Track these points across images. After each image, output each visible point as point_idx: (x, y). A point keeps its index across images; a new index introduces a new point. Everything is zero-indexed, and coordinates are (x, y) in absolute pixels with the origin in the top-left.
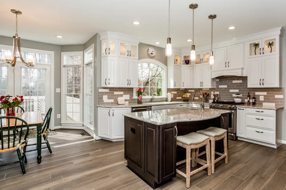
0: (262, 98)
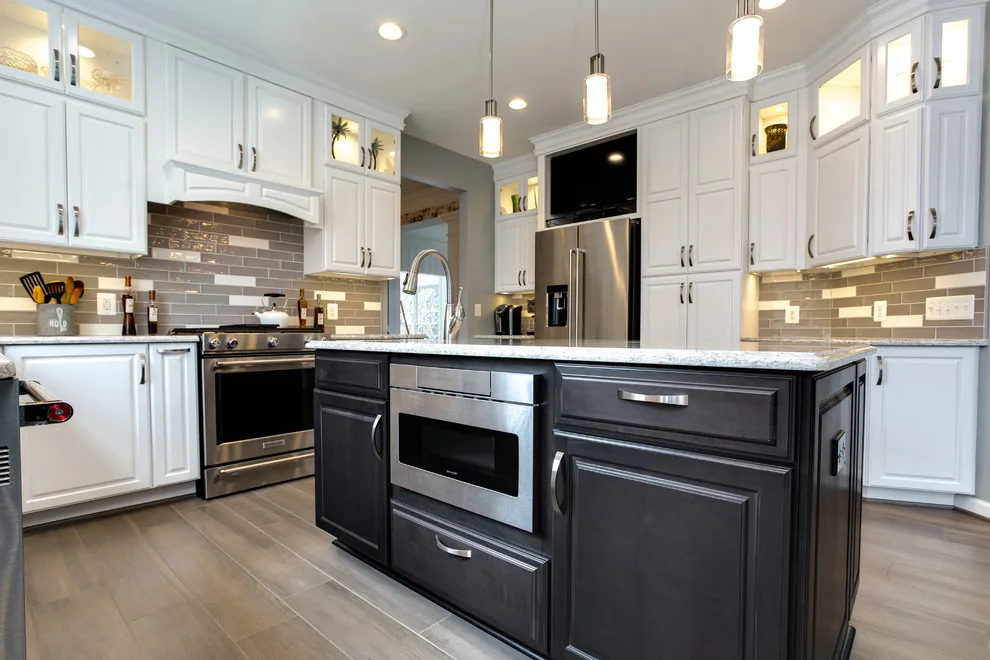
0: (332, 312)
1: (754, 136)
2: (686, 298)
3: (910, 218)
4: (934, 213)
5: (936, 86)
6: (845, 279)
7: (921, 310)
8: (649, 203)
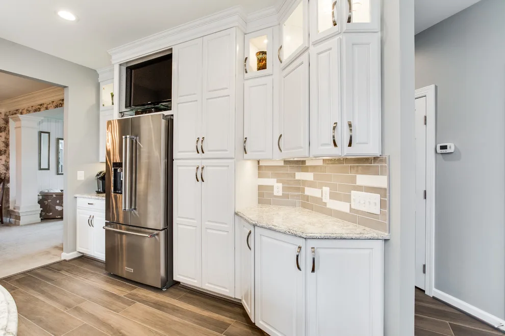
1: (246, 58)
2: (200, 178)
3: (334, 128)
4: (350, 125)
5: (349, 21)
6: (308, 166)
7: (348, 199)
8: (178, 104)
